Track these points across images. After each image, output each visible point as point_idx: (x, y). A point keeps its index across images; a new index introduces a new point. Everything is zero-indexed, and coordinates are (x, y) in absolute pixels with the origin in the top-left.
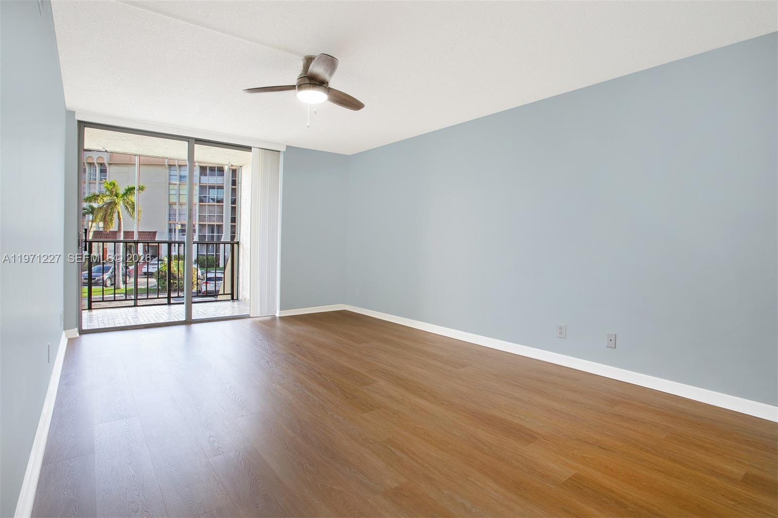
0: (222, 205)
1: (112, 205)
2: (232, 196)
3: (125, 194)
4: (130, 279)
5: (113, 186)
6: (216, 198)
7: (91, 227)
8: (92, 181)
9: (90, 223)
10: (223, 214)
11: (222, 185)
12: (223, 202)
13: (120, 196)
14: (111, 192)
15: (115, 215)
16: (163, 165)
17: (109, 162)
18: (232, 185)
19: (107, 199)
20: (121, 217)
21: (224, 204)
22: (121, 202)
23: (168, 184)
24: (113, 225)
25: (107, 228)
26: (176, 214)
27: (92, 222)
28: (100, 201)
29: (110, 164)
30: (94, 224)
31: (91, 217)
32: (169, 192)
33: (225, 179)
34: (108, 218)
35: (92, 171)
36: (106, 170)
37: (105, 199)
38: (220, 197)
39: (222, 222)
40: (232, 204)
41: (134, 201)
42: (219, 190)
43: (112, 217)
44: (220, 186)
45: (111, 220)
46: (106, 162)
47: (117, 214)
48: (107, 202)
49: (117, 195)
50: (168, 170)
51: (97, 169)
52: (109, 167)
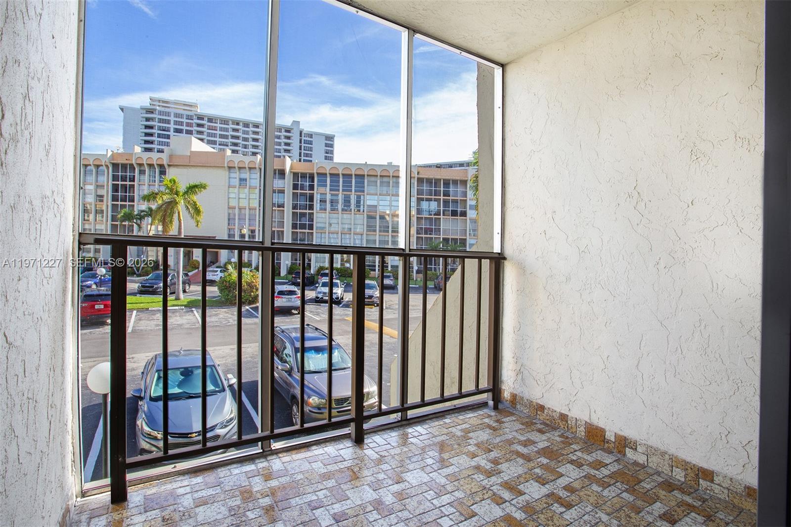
0: (284, 210)
1: (172, 204)
2: (293, 201)
3: (186, 193)
4: (190, 287)
5: (173, 182)
6: (276, 203)
7: (150, 230)
8: (151, 183)
9: (149, 226)
10: (284, 219)
11: (283, 189)
12: (284, 207)
13: (181, 194)
14: (171, 190)
15: (176, 216)
16: (222, 167)
17: (169, 164)
18: (293, 189)
19: (166, 198)
20: (182, 218)
21: (285, 209)
22: (182, 201)
23: (227, 187)
24: (173, 227)
25: (166, 231)
26: (235, 219)
27: (151, 225)
28: (159, 200)
29: (169, 166)
30: (153, 227)
31: (150, 219)
32: (229, 195)
33: (286, 182)
34: (168, 219)
35: (151, 173)
36: (166, 171)
37: (165, 197)
38: (281, 201)
39: (283, 228)
40: (293, 209)
41: (195, 201)
42: (279, 194)
43: (172, 218)
44: (281, 190)
45: (171, 222)
46: (165, 163)
47: (177, 214)
48: (167, 201)
49: (177, 193)
50: (227, 173)
51: (157, 170)
52: (169, 169)
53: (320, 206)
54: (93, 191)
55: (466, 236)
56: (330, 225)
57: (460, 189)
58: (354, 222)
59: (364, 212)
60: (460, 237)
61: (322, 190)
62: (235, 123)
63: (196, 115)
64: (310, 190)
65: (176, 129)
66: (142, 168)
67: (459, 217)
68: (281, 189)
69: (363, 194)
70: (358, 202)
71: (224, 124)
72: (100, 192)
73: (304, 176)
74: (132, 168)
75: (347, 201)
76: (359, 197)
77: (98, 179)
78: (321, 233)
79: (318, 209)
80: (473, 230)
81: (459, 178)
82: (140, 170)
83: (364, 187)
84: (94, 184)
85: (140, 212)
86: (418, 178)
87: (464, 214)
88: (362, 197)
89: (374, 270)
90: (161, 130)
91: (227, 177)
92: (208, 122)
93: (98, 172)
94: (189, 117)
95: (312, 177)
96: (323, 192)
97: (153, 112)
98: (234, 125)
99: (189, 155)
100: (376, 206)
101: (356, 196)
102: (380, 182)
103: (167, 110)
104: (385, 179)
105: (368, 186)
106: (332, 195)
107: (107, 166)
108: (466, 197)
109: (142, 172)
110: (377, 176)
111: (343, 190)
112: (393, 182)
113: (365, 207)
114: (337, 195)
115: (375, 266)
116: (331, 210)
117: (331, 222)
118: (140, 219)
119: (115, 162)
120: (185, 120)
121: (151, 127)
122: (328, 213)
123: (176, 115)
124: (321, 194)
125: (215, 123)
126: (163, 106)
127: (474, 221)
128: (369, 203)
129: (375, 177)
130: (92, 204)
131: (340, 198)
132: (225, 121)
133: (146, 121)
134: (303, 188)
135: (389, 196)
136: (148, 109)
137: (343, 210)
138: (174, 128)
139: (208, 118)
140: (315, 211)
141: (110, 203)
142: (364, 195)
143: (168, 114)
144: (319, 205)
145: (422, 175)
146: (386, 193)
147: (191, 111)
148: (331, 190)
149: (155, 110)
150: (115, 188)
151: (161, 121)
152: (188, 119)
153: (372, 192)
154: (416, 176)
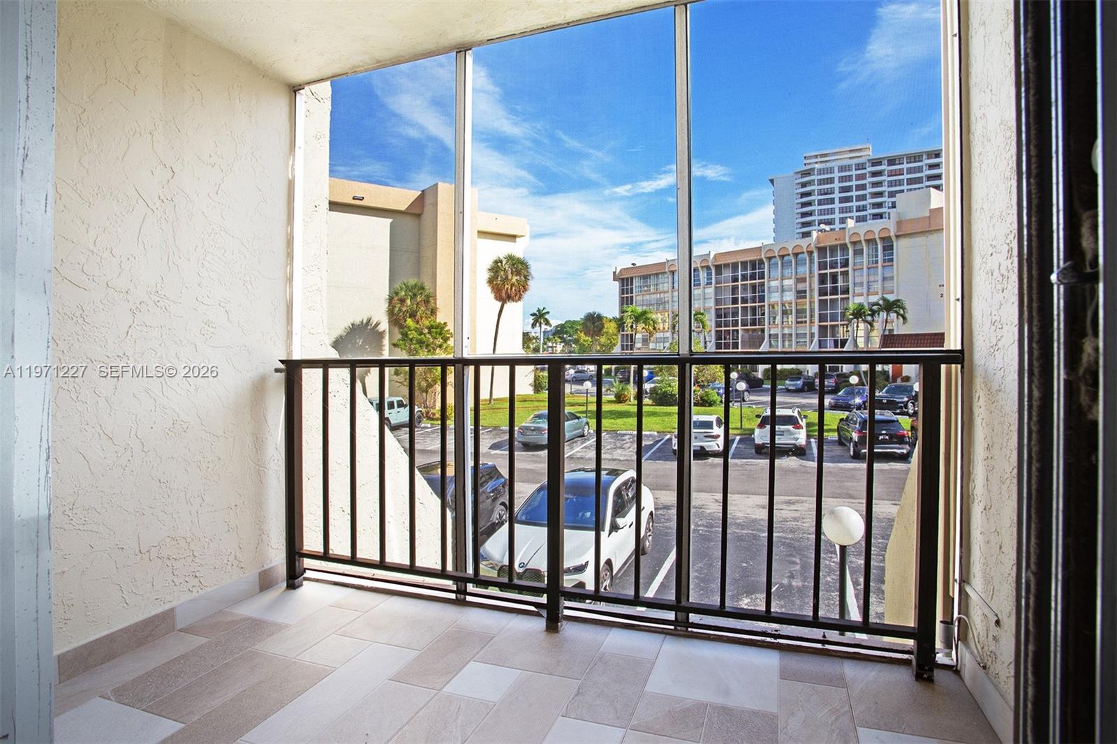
8: (872, 265)
29: (897, 236)
35: (872, 251)
36: (893, 245)
46: (891, 234)
51: (880, 247)
52: (897, 241)
54: (793, 286)
62: (934, 156)
63: (869, 160)
65: (842, 187)
66: (858, 247)
71: (915, 162)
72: (801, 286)
74: (844, 248)
77: (798, 271)
82: (854, 251)
84: (793, 277)
85: (870, 306)
90: (822, 195)
92: (888, 165)
93: (798, 262)
94: (860, 166)
97: (810, 174)
98: (931, 158)
99: (928, 215)
103: (829, 165)
107: (811, 253)
109: (859, 252)
118: (872, 315)
119: (822, 245)
120: (854, 173)
121: (809, 194)
123: (842, 169)
125: (900, 164)
126: (821, 162)
130: (791, 303)
132: (915, 157)
133: (802, 187)
136: (802, 171)
138: (839, 187)
139: (888, 160)
141: (816, 298)
143: (831, 170)
147: (861, 156)
149: (813, 169)
150: (823, 279)
151: (821, 182)
152: (859, 169)
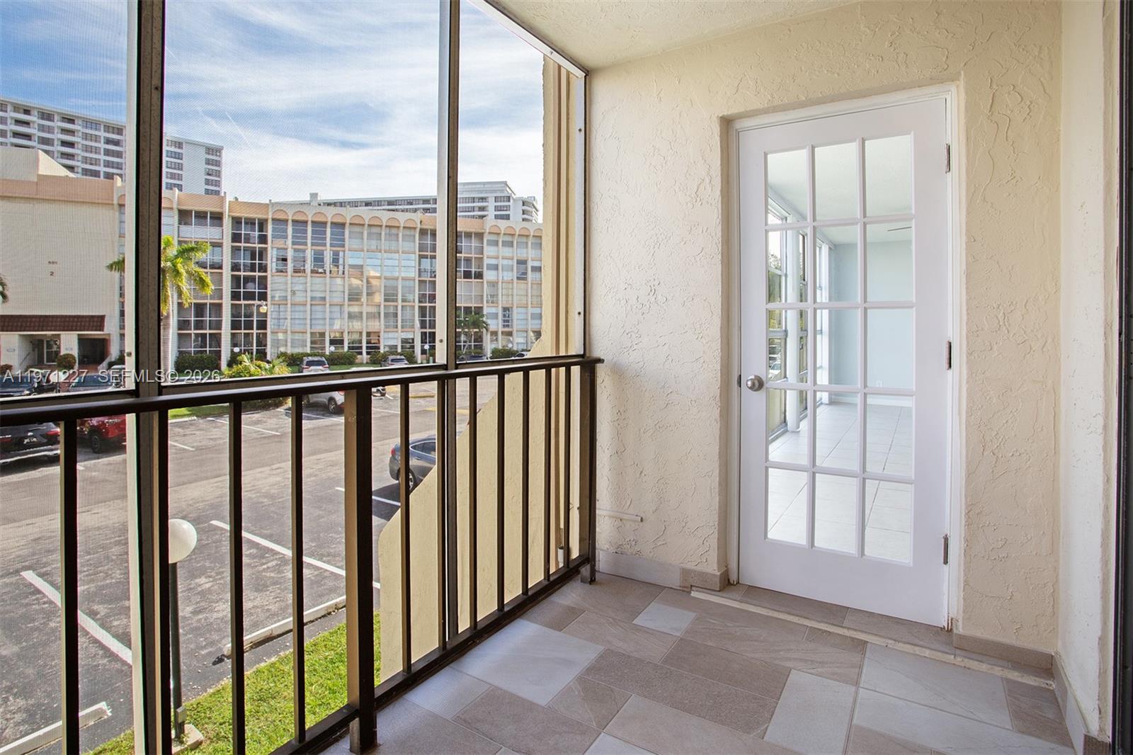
0: (221, 273)
2: (233, 259)
12: (220, 269)
16: (108, 204)
18: (234, 241)
21: (223, 271)
23: (118, 236)
32: (119, 249)
33: (223, 231)
38: (217, 259)
39: (221, 299)
40: (233, 271)
42: (214, 248)
44: (216, 243)
50: (117, 214)
53: (277, 266)
55: (482, 302)
56: (293, 293)
57: (474, 243)
58: (330, 288)
59: (343, 274)
60: (475, 305)
61: (280, 243)
64: (261, 243)
67: (473, 280)
68: (216, 241)
69: (341, 249)
70: (335, 261)
73: (250, 222)
75: (319, 259)
76: (336, 254)
78: (279, 305)
79: (274, 271)
80: (491, 295)
81: (474, 230)
83: (344, 240)
86: (421, 230)
87: (479, 275)
88: (341, 254)
89: (361, 353)
91: (117, 222)
95: (262, 224)
96: (282, 246)
99: (33, 181)
100: (362, 266)
101: (332, 252)
102: (368, 233)
104: (375, 230)
105: (350, 238)
106: (296, 250)
108: (482, 254)
110: (363, 225)
111: (313, 244)
112: (386, 234)
113: (347, 267)
114: (304, 251)
115: (361, 348)
116: (295, 272)
117: (294, 289)
122: (289, 277)
124: (278, 249)
127: (493, 284)
128: (350, 261)
129: (361, 227)
131: (309, 254)
134: (249, 239)
135: (380, 252)
137: (313, 272)
140: (269, 274)
142: (344, 251)
144: (274, 264)
145: (426, 225)
146: (375, 247)
148: (294, 243)
153: (355, 247)
154: (419, 226)
